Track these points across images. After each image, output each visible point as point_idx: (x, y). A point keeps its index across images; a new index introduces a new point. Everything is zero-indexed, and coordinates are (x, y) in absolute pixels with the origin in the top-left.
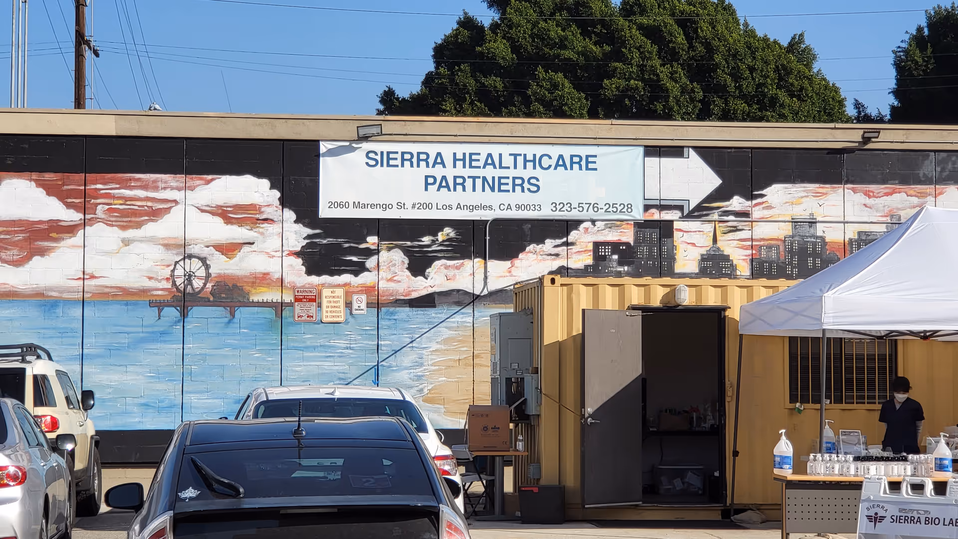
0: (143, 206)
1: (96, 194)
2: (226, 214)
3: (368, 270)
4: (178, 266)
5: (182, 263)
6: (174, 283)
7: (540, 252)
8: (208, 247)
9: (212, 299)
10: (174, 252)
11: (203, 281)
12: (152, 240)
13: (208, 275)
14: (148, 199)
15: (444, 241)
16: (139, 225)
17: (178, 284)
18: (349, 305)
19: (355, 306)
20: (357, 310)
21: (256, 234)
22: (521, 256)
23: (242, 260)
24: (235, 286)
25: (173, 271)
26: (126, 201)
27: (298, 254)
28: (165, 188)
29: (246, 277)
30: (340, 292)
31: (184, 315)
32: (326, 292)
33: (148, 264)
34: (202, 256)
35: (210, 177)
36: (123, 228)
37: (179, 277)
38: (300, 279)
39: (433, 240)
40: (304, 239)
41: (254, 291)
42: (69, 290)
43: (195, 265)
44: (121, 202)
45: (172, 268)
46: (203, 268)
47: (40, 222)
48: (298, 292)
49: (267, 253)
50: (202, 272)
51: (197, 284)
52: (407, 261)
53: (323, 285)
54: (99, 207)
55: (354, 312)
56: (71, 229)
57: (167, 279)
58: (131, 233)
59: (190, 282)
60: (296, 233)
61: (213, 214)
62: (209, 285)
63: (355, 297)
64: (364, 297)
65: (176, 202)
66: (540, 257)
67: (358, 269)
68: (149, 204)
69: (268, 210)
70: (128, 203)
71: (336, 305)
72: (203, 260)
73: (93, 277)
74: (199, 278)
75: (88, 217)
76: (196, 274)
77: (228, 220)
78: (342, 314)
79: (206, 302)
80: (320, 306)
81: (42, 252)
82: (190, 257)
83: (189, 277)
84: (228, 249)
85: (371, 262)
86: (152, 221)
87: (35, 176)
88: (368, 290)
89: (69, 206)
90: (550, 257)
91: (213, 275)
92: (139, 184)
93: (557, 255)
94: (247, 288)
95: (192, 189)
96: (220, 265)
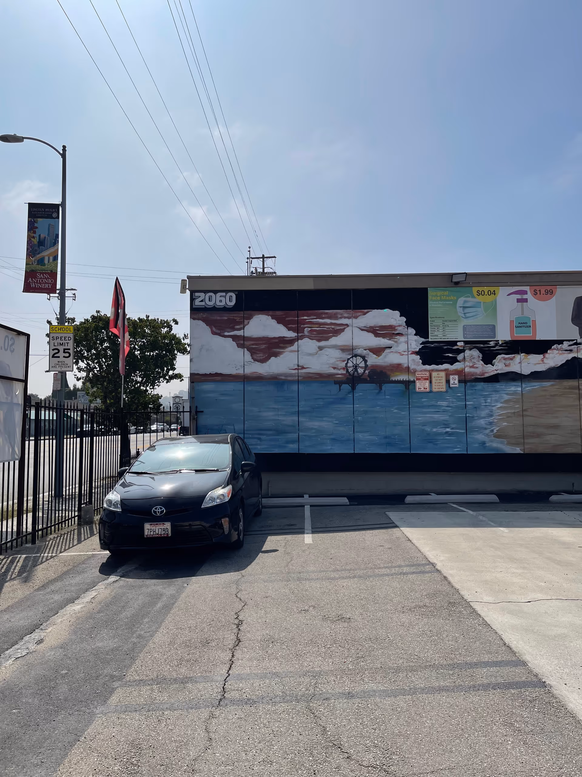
0: (329, 328)
1: (304, 322)
2: (375, 331)
3: (458, 361)
4: (349, 361)
5: (351, 359)
6: (347, 371)
7: (560, 349)
8: (365, 350)
9: (369, 379)
10: (347, 353)
11: (364, 369)
12: (335, 347)
13: (366, 366)
14: (332, 324)
15: (502, 344)
16: (327, 339)
17: (349, 371)
18: (448, 381)
19: (452, 382)
20: (452, 384)
21: (393, 342)
22: (549, 351)
23: (385, 357)
24: (382, 372)
25: (347, 364)
26: (320, 325)
27: (417, 353)
28: (341, 318)
29: (387, 366)
30: (443, 374)
31: (353, 388)
32: (434, 374)
33: (332, 361)
34: (363, 355)
35: (366, 311)
36: (319, 341)
37: (350, 367)
38: (419, 367)
39: (496, 343)
40: (421, 344)
41: (392, 375)
42: (291, 375)
43: (359, 360)
44: (317, 326)
45: (346, 362)
46: (363, 362)
47: (275, 338)
48: (418, 374)
49: (399, 353)
50: (363, 364)
51: (360, 371)
52: (481, 356)
53: (433, 370)
54: (306, 329)
55: (451, 386)
56: (291, 342)
57: (344, 369)
58: (323, 343)
59: (356, 369)
60: (416, 341)
61: (368, 331)
62: (367, 372)
63: (451, 377)
64: (456, 377)
65: (347, 325)
66: (560, 352)
67: (453, 361)
68: (333, 327)
69: (399, 328)
70: (321, 326)
71: (440, 381)
72: (363, 358)
73: (303, 368)
74: (361, 367)
75: (300, 335)
76: (360, 365)
77: (377, 335)
78: (444, 387)
79: (365, 381)
80: (431, 382)
81: (276, 355)
82: (356, 356)
83: (356, 367)
84: (378, 351)
85: (460, 357)
86: (334, 336)
87: (271, 313)
88: (458, 373)
89: (289, 329)
90: (566, 352)
91: (369, 366)
92: (327, 316)
93: (571, 350)
94: (388, 373)
95: (356, 317)
96: (373, 360)
